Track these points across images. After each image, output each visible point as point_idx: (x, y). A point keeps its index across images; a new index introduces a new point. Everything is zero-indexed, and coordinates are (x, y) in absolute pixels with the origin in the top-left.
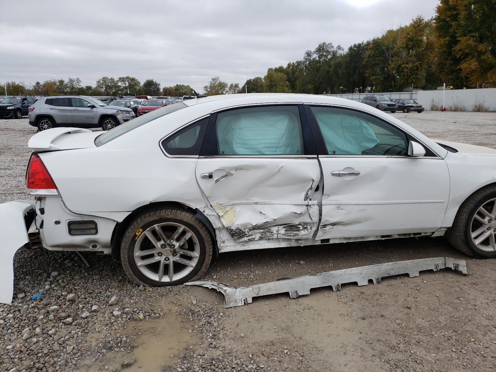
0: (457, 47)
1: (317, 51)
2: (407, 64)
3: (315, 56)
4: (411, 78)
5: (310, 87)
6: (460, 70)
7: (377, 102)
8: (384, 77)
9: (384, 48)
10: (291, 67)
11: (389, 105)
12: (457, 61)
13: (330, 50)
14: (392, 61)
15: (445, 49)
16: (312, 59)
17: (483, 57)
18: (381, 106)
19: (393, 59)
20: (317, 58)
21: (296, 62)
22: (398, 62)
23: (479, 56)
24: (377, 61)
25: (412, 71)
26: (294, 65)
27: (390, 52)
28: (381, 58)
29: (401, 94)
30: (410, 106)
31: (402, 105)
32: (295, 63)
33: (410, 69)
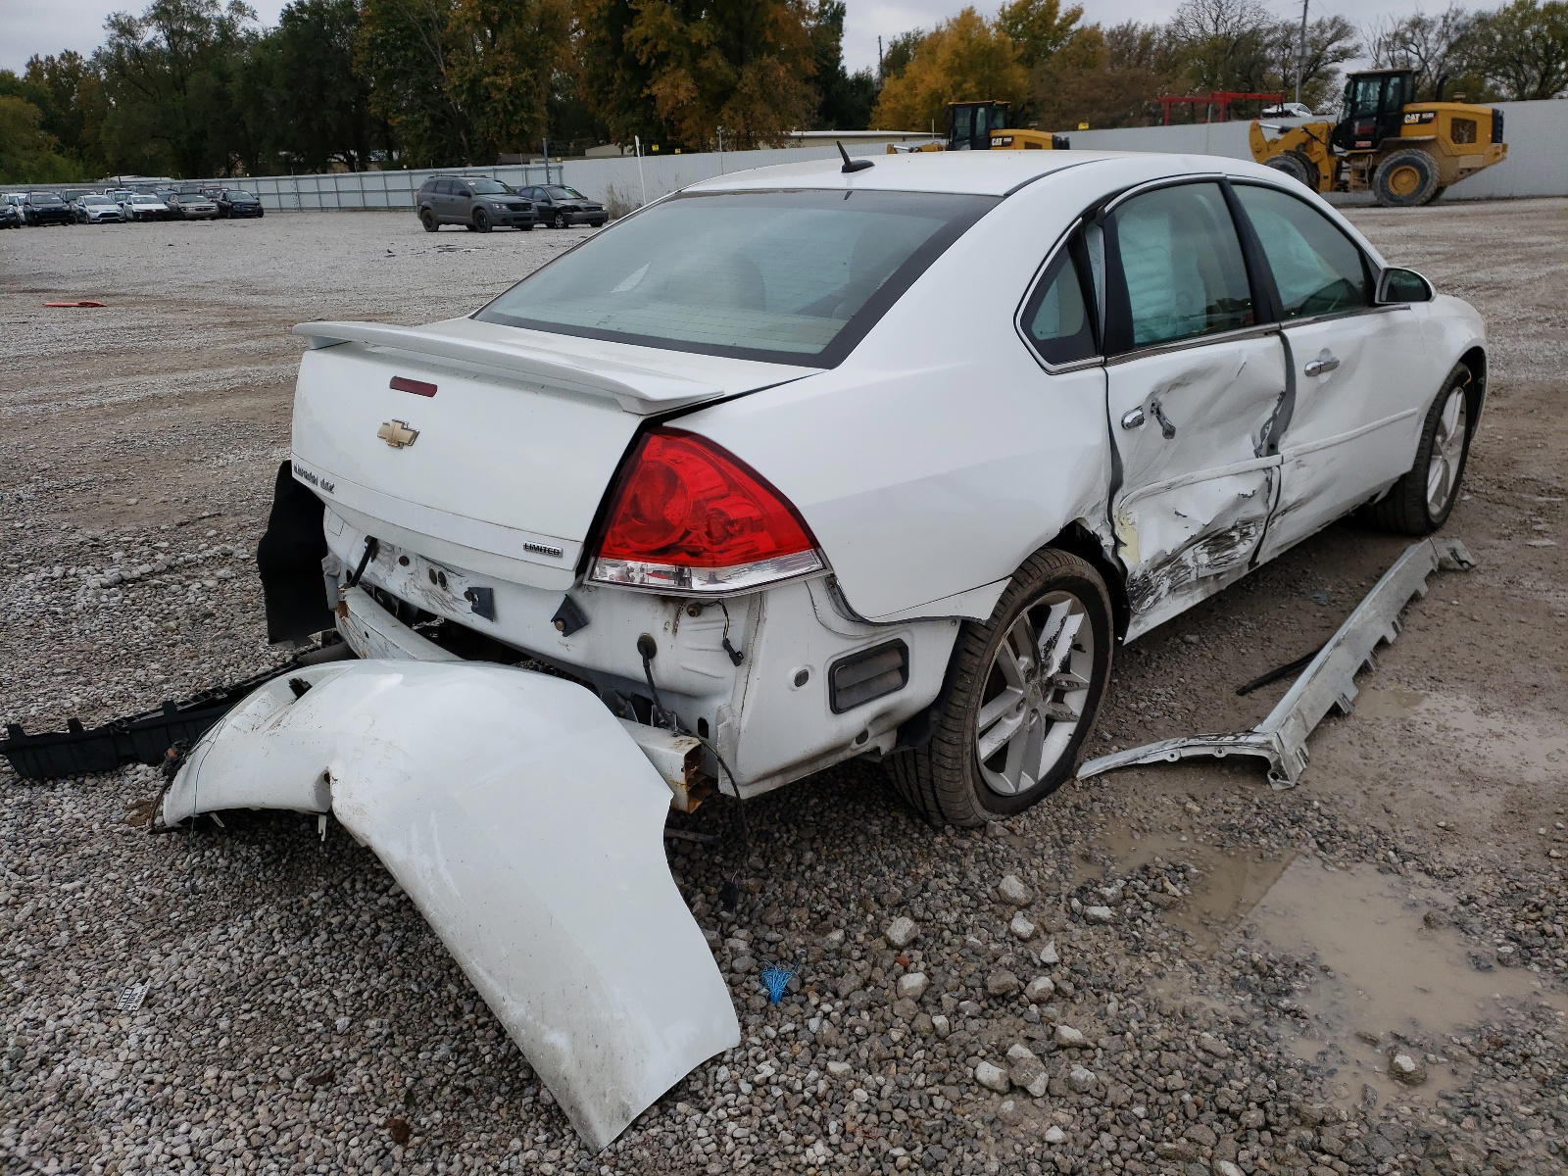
0: (636, 32)
1: (156, 17)
2: (496, 74)
3: (151, 35)
4: (517, 122)
5: (149, 149)
6: (652, 98)
7: (474, 198)
8: (432, 118)
9: (412, 17)
10: (46, 76)
11: (512, 206)
12: (642, 74)
13: (204, 15)
14: (448, 64)
15: (603, 33)
16: (141, 44)
17: (705, 64)
18: (489, 212)
19: (451, 58)
20: (164, 44)
21: (63, 57)
22: (467, 69)
23: (694, 59)
24: (400, 63)
25: (516, 97)
26: (54, 67)
27: (437, 35)
28: (410, 54)
29: (496, 170)
30: (570, 207)
31: (546, 204)
32: (56, 60)
33: (510, 91)
